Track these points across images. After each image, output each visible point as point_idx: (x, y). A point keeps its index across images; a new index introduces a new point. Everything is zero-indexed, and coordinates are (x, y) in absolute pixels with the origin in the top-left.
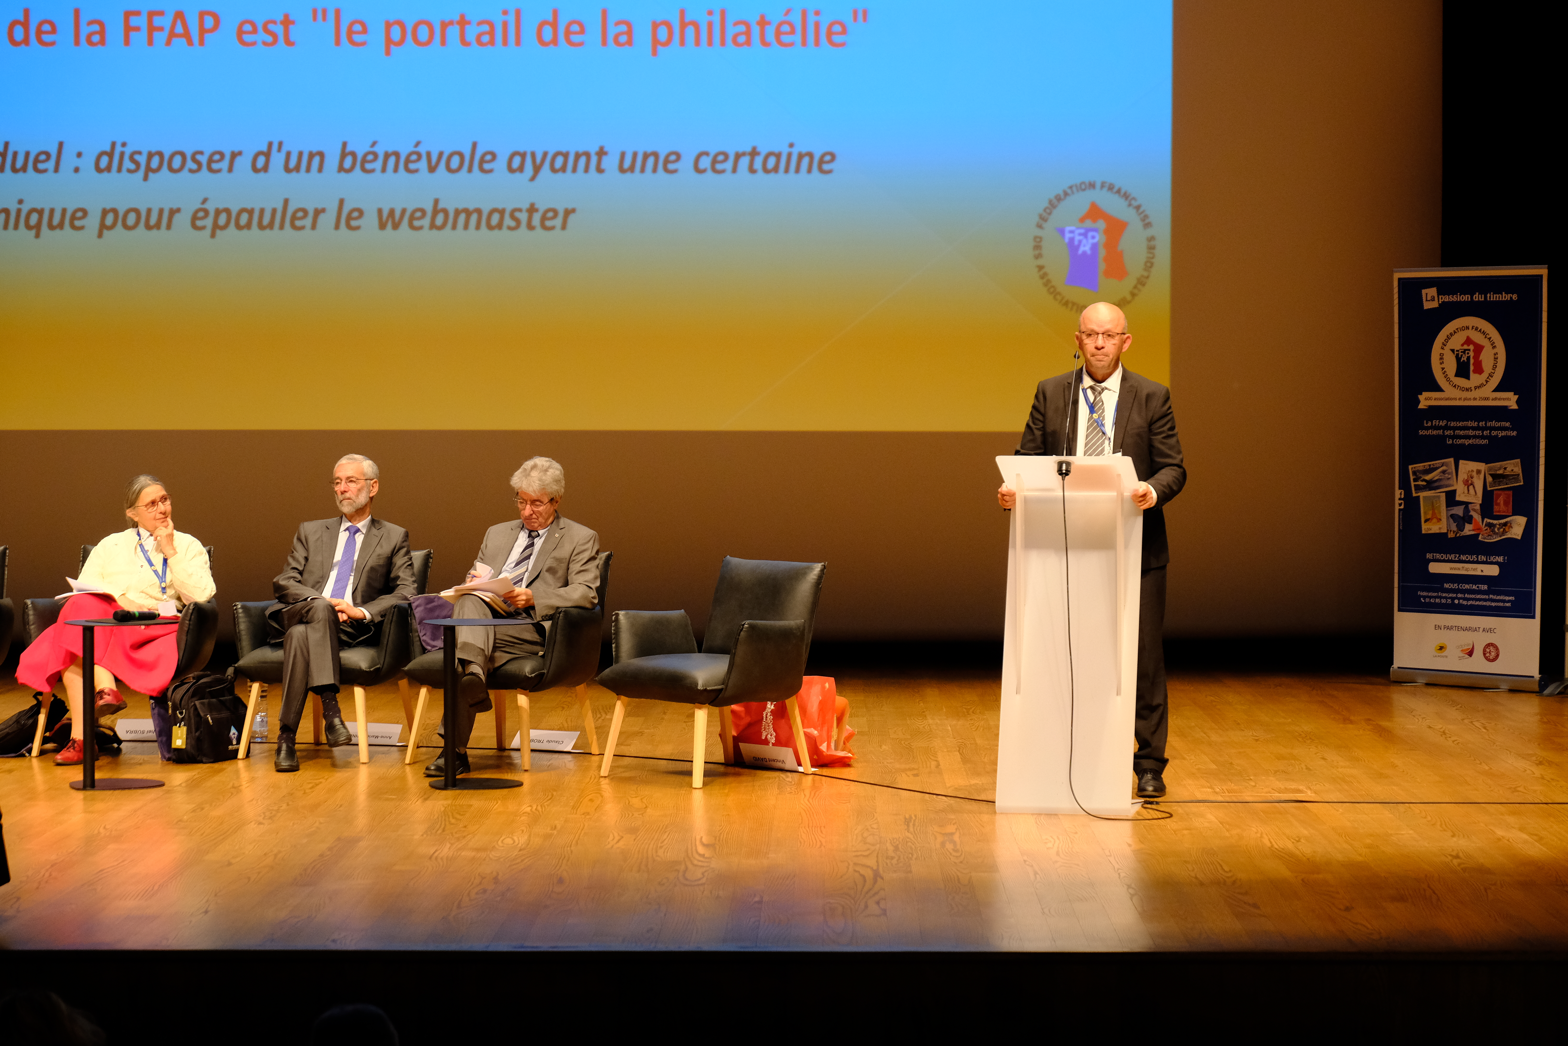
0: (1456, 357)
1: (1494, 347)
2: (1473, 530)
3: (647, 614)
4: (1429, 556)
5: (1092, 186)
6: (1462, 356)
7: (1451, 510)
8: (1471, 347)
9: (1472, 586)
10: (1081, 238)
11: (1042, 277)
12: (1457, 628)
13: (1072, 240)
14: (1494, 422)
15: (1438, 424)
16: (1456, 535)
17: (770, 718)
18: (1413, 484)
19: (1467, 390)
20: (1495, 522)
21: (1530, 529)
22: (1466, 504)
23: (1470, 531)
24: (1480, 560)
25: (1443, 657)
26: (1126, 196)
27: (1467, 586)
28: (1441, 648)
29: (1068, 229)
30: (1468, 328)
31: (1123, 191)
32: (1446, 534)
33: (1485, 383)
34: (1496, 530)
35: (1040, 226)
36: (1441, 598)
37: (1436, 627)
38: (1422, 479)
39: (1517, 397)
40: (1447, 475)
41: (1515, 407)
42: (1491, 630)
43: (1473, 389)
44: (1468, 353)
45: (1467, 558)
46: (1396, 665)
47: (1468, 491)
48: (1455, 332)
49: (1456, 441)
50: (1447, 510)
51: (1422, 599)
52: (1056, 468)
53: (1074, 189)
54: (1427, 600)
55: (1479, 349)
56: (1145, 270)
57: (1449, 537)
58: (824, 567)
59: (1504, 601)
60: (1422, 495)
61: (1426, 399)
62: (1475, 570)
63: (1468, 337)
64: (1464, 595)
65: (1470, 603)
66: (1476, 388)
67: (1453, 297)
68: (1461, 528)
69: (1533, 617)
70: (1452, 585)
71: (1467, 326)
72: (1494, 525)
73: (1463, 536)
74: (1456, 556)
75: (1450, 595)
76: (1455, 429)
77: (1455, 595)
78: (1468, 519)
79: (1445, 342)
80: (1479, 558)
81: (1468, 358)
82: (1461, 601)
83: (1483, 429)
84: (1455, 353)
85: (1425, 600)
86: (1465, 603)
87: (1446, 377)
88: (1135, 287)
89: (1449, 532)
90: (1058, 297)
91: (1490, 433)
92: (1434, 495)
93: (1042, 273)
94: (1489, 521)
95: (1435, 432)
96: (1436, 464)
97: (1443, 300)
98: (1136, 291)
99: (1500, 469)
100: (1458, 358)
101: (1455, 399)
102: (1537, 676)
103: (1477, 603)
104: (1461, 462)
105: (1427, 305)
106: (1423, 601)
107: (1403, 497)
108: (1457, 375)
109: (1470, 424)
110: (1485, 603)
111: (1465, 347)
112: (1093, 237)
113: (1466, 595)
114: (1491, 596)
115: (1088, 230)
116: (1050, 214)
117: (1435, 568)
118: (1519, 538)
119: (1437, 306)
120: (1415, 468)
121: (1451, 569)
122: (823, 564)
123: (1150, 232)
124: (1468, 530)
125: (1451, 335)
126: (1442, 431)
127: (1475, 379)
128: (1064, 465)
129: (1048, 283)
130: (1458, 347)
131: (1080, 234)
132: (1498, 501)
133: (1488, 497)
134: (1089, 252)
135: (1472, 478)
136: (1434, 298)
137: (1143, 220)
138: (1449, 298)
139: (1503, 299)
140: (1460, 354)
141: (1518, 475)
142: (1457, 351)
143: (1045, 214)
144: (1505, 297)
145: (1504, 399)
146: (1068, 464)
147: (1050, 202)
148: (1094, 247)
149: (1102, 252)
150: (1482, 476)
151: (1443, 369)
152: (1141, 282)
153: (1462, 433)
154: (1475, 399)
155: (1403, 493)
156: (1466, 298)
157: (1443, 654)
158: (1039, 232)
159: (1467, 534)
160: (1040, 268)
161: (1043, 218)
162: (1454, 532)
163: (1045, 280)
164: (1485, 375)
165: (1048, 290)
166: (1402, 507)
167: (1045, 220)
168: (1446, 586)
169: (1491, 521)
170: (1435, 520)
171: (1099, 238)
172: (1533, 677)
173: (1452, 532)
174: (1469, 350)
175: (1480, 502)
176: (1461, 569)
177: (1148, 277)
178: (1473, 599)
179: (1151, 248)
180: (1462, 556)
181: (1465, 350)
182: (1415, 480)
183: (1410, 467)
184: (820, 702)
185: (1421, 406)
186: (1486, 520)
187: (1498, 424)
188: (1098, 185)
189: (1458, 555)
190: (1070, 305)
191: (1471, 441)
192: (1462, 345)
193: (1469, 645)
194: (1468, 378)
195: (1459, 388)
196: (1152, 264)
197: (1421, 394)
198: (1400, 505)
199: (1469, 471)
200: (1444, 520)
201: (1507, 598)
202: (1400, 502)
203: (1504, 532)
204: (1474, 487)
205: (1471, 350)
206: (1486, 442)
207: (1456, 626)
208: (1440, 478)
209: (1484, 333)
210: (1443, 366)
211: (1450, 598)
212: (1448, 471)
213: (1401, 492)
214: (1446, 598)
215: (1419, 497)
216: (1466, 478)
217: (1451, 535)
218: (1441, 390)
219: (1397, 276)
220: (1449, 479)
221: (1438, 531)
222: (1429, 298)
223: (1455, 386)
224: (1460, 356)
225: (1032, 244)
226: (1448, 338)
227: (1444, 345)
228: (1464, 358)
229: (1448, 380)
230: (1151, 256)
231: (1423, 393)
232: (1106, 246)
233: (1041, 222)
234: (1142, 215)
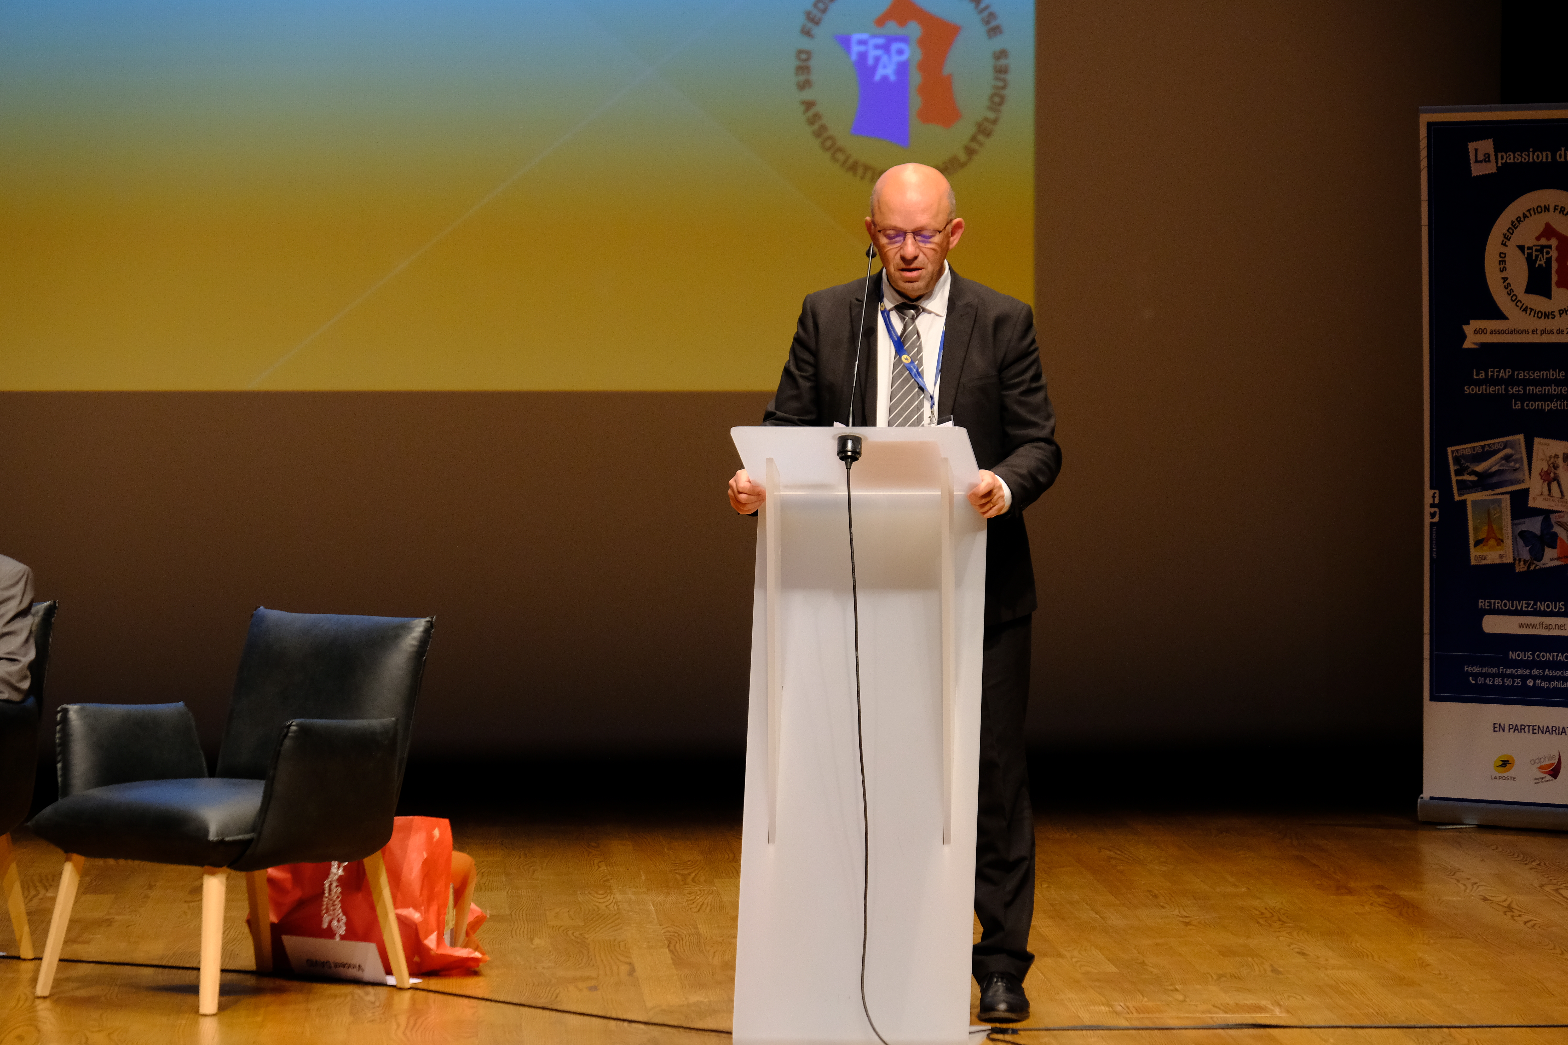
0: (1527, 259)
2: (1559, 559)
3: (118, 709)
4: (1483, 604)
6: (1537, 256)
7: (1520, 524)
8: (1554, 242)
9: (1557, 656)
10: (879, 52)
11: (811, 121)
12: (1531, 728)
13: (863, 56)
15: (1498, 376)
16: (1529, 567)
17: (337, 890)
18: (1454, 479)
19: (1547, 316)
22: (1546, 514)
23: (1552, 560)
25: (1507, 778)
27: (1548, 656)
28: (1505, 764)
29: (856, 37)
30: (1547, 209)
32: (1511, 566)
35: (806, 33)
36: (1503, 676)
37: (1494, 727)
38: (1469, 470)
40: (1512, 464)
43: (1557, 314)
44: (1548, 253)
45: (1548, 606)
46: (1427, 794)
47: (1550, 490)
48: (1525, 216)
49: (1527, 405)
50: (1513, 525)
51: (1471, 678)
52: (834, 446)
54: (1480, 680)
56: (991, 108)
57: (1517, 571)
58: (431, 626)
60: (1471, 498)
61: (1476, 332)
62: (1561, 627)
63: (1548, 226)
64: (1544, 672)
65: (1554, 684)
66: (1561, 312)
67: (1521, 156)
68: (1537, 555)
70: (1522, 655)
71: (1545, 206)
73: (1541, 569)
74: (1529, 604)
75: (1520, 672)
76: (1525, 383)
77: (1527, 672)
78: (1552, 540)
79: (1508, 234)
81: (1549, 260)
82: (1538, 682)
84: (1526, 251)
85: (1476, 681)
86: (1545, 685)
87: (1509, 295)
88: (974, 139)
89: (1517, 562)
90: (840, 156)
92: (1491, 497)
93: (811, 113)
95: (1491, 390)
96: (1494, 444)
97: (1504, 161)
98: (974, 145)
100: (1531, 262)
101: (1526, 332)
104: (1537, 440)
105: (1477, 170)
106: (1474, 682)
107: (1437, 501)
108: (1529, 290)
109: (1551, 374)
111: (1543, 242)
112: (900, 52)
113: (1547, 672)
115: (891, 39)
116: (824, 11)
117: (1493, 624)
119: (1494, 170)
120: (1457, 451)
121: (1521, 626)
122: (428, 619)
123: (998, 43)
124: (1550, 557)
125: (1519, 220)
126: (1503, 387)
127: (1561, 297)
128: (850, 442)
129: (821, 132)
130: (1530, 242)
131: (877, 47)
134: (893, 78)
135: (1556, 467)
136: (1489, 156)
137: (986, 22)
138: (1514, 157)
140: (1534, 253)
142: (1529, 248)
143: (815, 12)
146: (857, 440)
148: (902, 69)
149: (915, 78)
151: (1505, 279)
152: (984, 130)
153: (1537, 390)
154: (1560, 332)
155: (1437, 495)
156: (1544, 157)
157: (1506, 775)
158: (805, 43)
159: (1548, 566)
160: (809, 105)
161: (813, 18)
162: (1525, 562)
163: (816, 127)
165: (822, 144)
166: (1436, 519)
167: (817, 22)
168: (1513, 655)
170: (1492, 542)
171: (911, 53)
173: (1522, 563)
174: (1550, 247)
176: (1538, 626)
177: (995, 122)
178: (1558, 678)
179: (1001, 71)
180: (1539, 603)
181: (1543, 247)
182: (1458, 473)
183: (1450, 450)
184: (426, 862)
185: (1468, 344)
189: (1532, 602)
190: (860, 171)
191: (1552, 405)
192: (1538, 239)
193: (1551, 758)
194: (1548, 295)
195: (1533, 312)
196: (1003, 99)
197: (1468, 324)
198: (1433, 515)
199: (1550, 457)
200: (1509, 541)
202: (1433, 510)
204: (1559, 485)
205: (1554, 247)
207: (1529, 726)
208: (1502, 468)
210: (1504, 274)
211: (1518, 676)
212: (1514, 457)
213: (1435, 493)
214: (1512, 676)
215: (1465, 501)
216: (1545, 469)
217: (1520, 568)
218: (1501, 316)
219: (1425, 118)
220: (1516, 470)
221: (1498, 561)
222: (1480, 158)
223: (1525, 310)
224: (1534, 258)
225: (794, 63)
226: (1514, 226)
227: (1507, 238)
228: (1540, 260)
229: (1514, 298)
230: (1000, 84)
231: (1472, 322)
232: (922, 66)
233: (810, 25)
234: (985, 14)
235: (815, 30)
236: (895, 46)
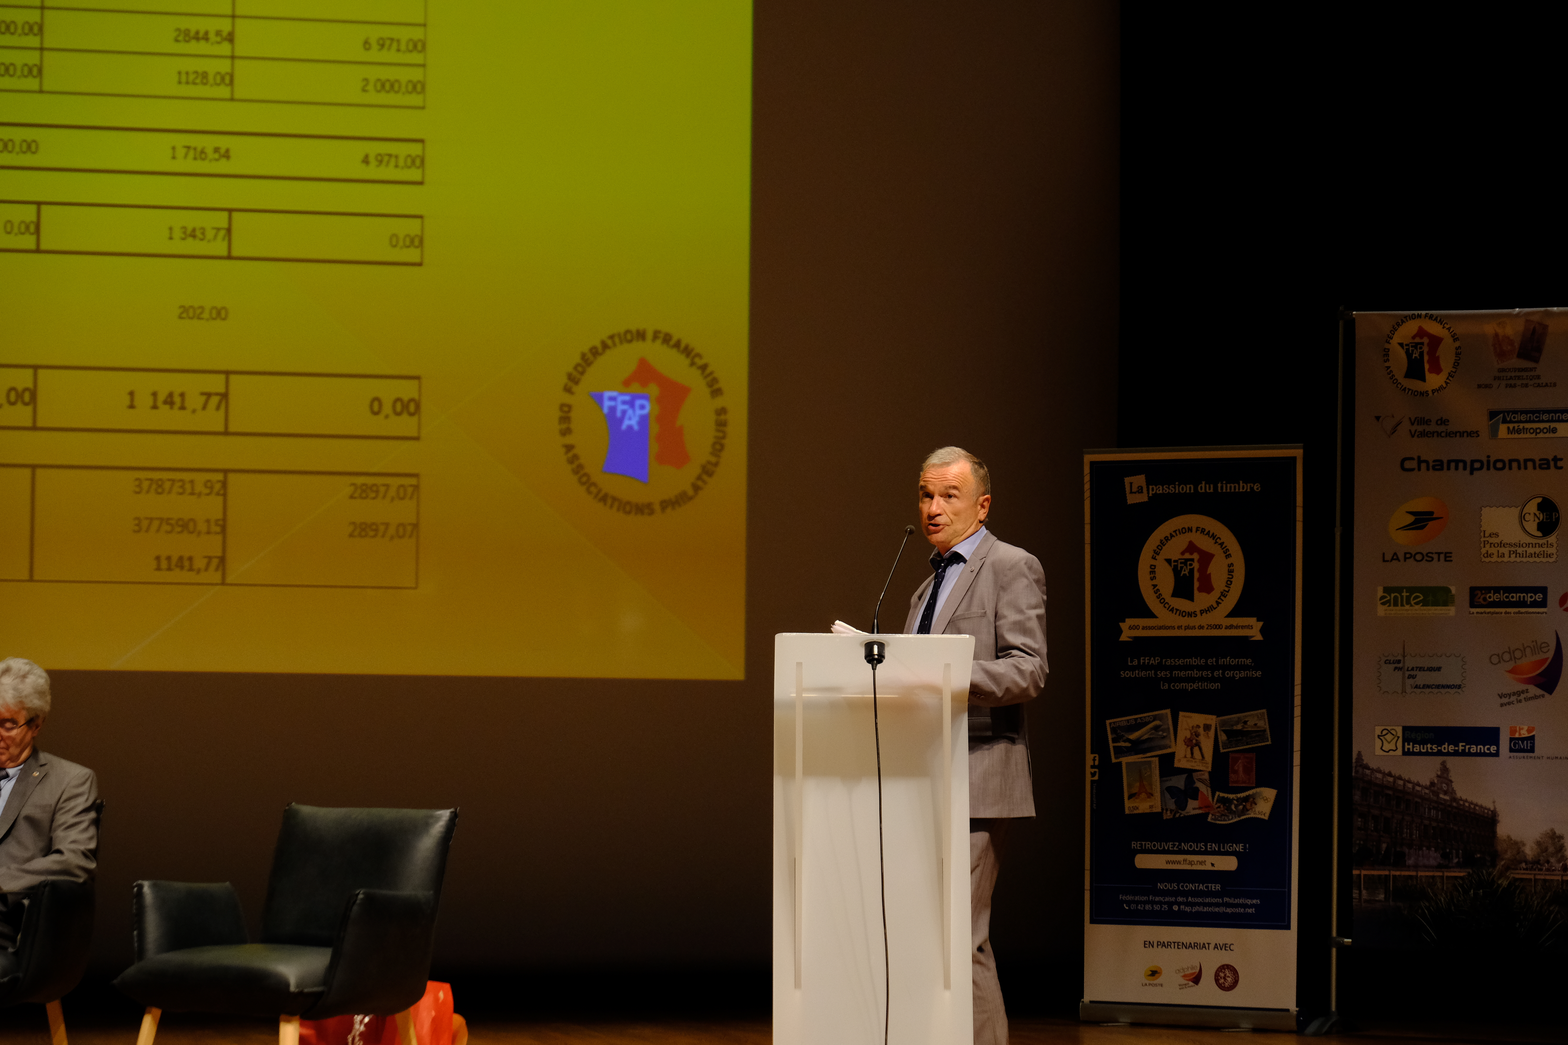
0: (1173, 570)
1: (1228, 556)
2: (1200, 808)
3: (181, 886)
4: (1135, 845)
5: (641, 335)
6: (1182, 568)
7: (1167, 781)
8: (1196, 556)
9: (1198, 886)
10: (625, 407)
11: (571, 461)
12: (1176, 944)
13: (613, 409)
14: (1228, 659)
15: (1148, 663)
16: (1175, 815)
18: (1111, 745)
19: (1190, 615)
20: (1231, 796)
21: (1282, 806)
22: (1190, 772)
23: (1194, 809)
24: (1209, 849)
25: (1156, 985)
26: (687, 351)
27: (1191, 886)
28: (1154, 973)
29: (607, 394)
30: (1190, 530)
31: (683, 345)
32: (1160, 815)
33: (1215, 605)
34: (1233, 807)
35: (568, 390)
36: (1153, 903)
37: (1145, 944)
38: (1124, 738)
39: (1261, 624)
40: (1160, 733)
41: (1259, 637)
42: (1225, 947)
43: (1198, 613)
44: (1191, 565)
45: (1191, 846)
46: (1087, 998)
47: (1192, 754)
48: (1172, 536)
49: (1173, 686)
50: (1161, 782)
51: (1125, 905)
52: (861, 651)
53: (617, 340)
54: (1133, 906)
55: (1206, 558)
56: (712, 454)
57: (1165, 818)
58: (455, 815)
59: (1245, 906)
60: (1125, 760)
61: (1130, 628)
62: (1202, 863)
63: (1191, 543)
64: (1187, 899)
65: (1195, 909)
66: (1202, 612)
67: (1169, 489)
68: (1182, 806)
69: (1288, 927)
70: (1168, 886)
71: (1189, 528)
72: (1230, 801)
73: (1185, 816)
74: (1174, 845)
75: (1167, 899)
76: (1172, 668)
77: (1173, 899)
78: (1194, 793)
79: (1157, 550)
80: (1209, 847)
81: (1191, 571)
82: (1182, 907)
83: (1213, 668)
84: (1173, 564)
85: (1129, 907)
86: (1188, 909)
87: (1158, 598)
88: (699, 478)
89: (1165, 811)
90: (593, 490)
91: (1223, 674)
92: (1140, 760)
93: (570, 454)
94: (1222, 795)
95: (1143, 674)
96: (1145, 717)
97: (1154, 492)
98: (700, 483)
99: (1237, 723)
100: (1176, 571)
101: (1173, 628)
102: (1293, 1007)
103: (1206, 909)
104: (1181, 714)
105: (1132, 499)
106: (1127, 908)
107: (1097, 763)
108: (1175, 595)
109: (1194, 661)
110: (1217, 910)
111: (1187, 556)
112: (642, 407)
113: (1190, 899)
114: (1226, 899)
115: (635, 397)
116: (582, 373)
117: (1144, 862)
118: (1266, 818)
119: (1146, 499)
120: (1114, 723)
121: (1168, 862)
122: (452, 810)
123: (719, 402)
124: (1193, 807)
125: (1167, 539)
126: (1153, 672)
127: (1202, 600)
128: (876, 647)
129: (578, 470)
130: (1175, 556)
131: (624, 403)
132: (1236, 768)
133: (1220, 760)
134: (636, 428)
135: (1197, 735)
136: (1142, 488)
137: (710, 385)
138: (1163, 489)
139: (1241, 490)
140: (1180, 565)
141: (1265, 731)
142: (1175, 561)
143: (575, 373)
144: (1243, 487)
145: (1243, 627)
146: (883, 646)
147: (583, 356)
148: (644, 420)
149: (654, 429)
150: (1212, 733)
151: (1155, 586)
152: (708, 471)
153: (1182, 674)
154: (1201, 627)
155: (1097, 758)
156: (1188, 488)
157: (1155, 982)
158: (567, 399)
159: (1191, 814)
160: (569, 448)
161: (574, 379)
162: (1171, 811)
163: (574, 466)
164: (1215, 594)
165: (580, 479)
167: (577, 382)
168: (1160, 886)
169: (1226, 795)
170: (1143, 795)
171: (648, 408)
172: (1288, 1010)
173: (1169, 812)
174: (1192, 560)
175: (1210, 769)
176: (1182, 863)
177: (716, 465)
178: (1199, 904)
179: (721, 425)
181: (1187, 560)
182: (1115, 740)
183: (1108, 722)
184: (434, 1021)
185: (1124, 638)
186: (1217, 793)
187: (1235, 662)
188: (649, 335)
189: (1177, 843)
190: (609, 501)
191: (1195, 686)
192: (1183, 553)
193: (1193, 968)
194: (1191, 598)
195: (1178, 612)
196: (722, 446)
197: (1124, 621)
198: (1093, 775)
199: (1193, 727)
200: (1157, 795)
201: (1249, 902)
202: (1093, 770)
203: (1245, 810)
204: (1200, 749)
205: (1196, 560)
206: (1217, 686)
207: (1174, 943)
208: (1152, 736)
209: (1213, 536)
210: (1154, 582)
211: (1165, 903)
212: (1162, 727)
213: (1095, 757)
214: (1160, 903)
215: (1120, 763)
216: (1189, 736)
217: (1168, 816)
218: (1152, 615)
219: (1088, 458)
220: (1164, 737)
221: (1148, 811)
222: (1134, 489)
223: (1172, 610)
224: (1179, 569)
225: (558, 414)
226: (1162, 544)
227: (1156, 553)
228: (1185, 571)
229: (1162, 601)
230: (721, 435)
231: (1127, 620)
232: (660, 419)
233: (570, 384)
234: (709, 379)
235: (575, 389)
236: (638, 402)
